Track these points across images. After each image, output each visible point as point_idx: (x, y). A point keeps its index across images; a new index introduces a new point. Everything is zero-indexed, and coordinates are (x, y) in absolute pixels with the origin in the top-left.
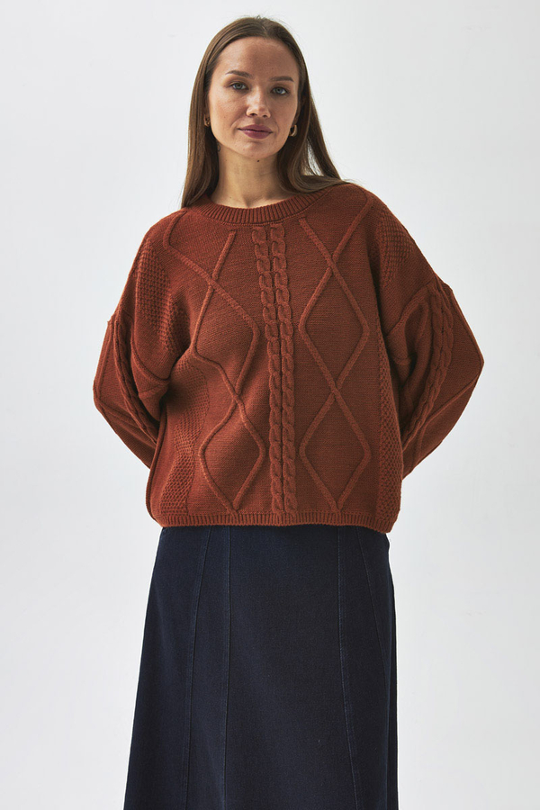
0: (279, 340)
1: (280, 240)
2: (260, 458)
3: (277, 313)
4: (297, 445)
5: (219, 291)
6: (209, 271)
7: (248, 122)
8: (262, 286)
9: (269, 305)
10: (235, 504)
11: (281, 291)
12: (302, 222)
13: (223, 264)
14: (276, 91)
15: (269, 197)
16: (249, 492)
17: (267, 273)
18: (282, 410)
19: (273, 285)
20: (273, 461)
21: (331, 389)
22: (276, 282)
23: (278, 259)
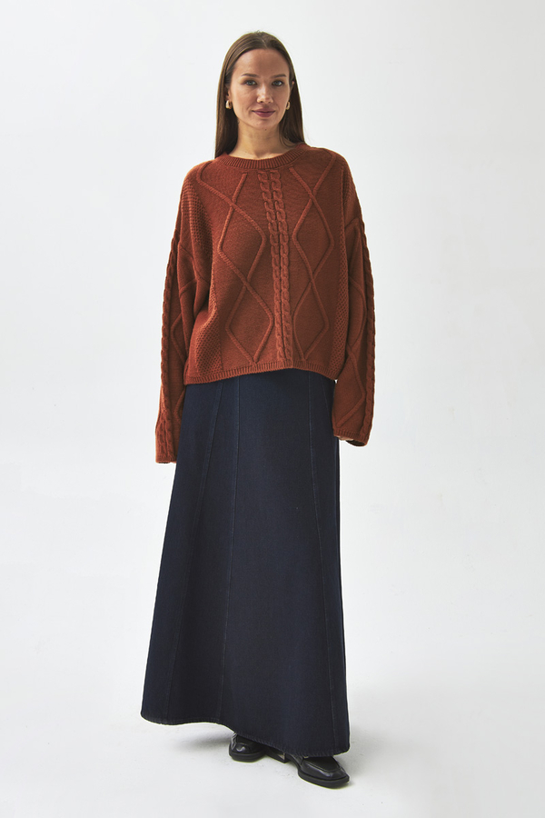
0: (279, 245)
1: (277, 180)
2: (270, 326)
3: (278, 227)
5: (238, 210)
6: (230, 197)
7: (258, 107)
8: (268, 209)
9: (273, 221)
10: (255, 358)
11: (280, 213)
12: (292, 170)
13: (239, 193)
14: (275, 84)
15: (272, 151)
16: (263, 349)
17: (270, 200)
18: (281, 291)
19: (274, 208)
20: (277, 326)
21: (310, 280)
22: (276, 206)
23: (276, 192)
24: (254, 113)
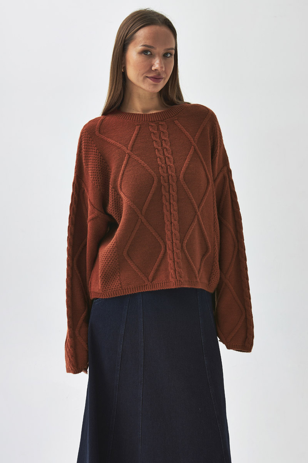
0: (169, 185)
1: (165, 131)
2: (162, 251)
3: (167, 170)
4: (182, 241)
5: (133, 156)
6: (126, 146)
7: (152, 74)
9: (163, 165)
10: (150, 277)
11: (169, 158)
12: (176, 122)
13: (134, 142)
16: (157, 271)
17: (160, 148)
18: (171, 223)
19: (164, 155)
20: (169, 252)
21: (196, 212)
22: (165, 153)
23: (165, 140)
24: (148, 79)
